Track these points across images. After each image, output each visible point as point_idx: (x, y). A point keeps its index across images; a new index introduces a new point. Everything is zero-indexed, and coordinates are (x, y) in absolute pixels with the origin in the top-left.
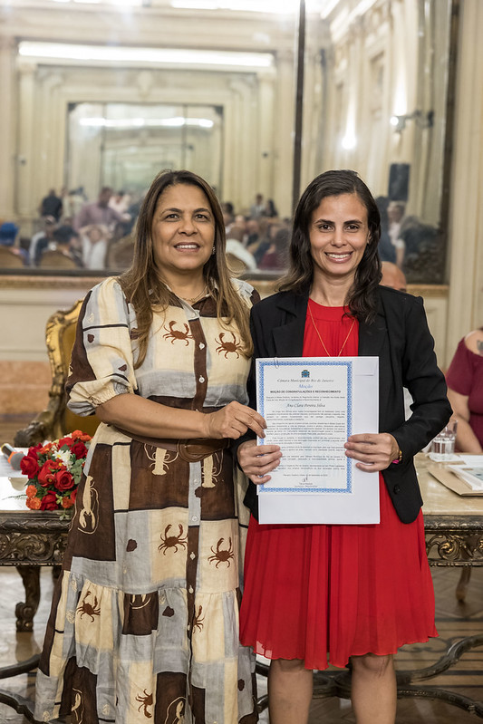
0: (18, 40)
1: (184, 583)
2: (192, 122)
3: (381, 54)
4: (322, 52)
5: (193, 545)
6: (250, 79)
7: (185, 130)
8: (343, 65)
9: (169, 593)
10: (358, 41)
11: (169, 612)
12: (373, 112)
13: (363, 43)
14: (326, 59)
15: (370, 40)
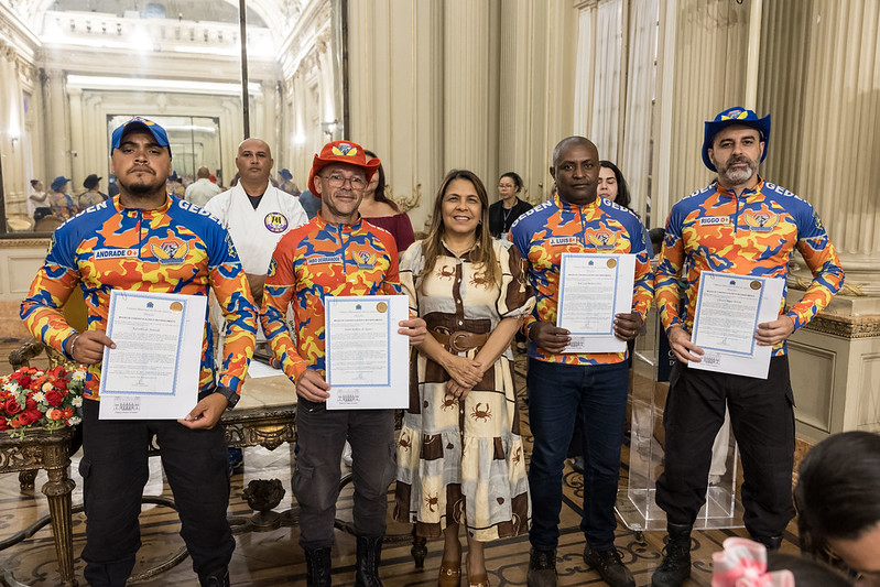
0: (66, 73)
1: (458, 428)
2: (195, 128)
3: (316, 86)
4: (279, 83)
5: (462, 406)
6: (235, 99)
7: (192, 133)
8: (291, 91)
9: (450, 435)
10: (301, 76)
11: (450, 446)
12: (314, 121)
13: (304, 78)
14: (281, 88)
15: (308, 75)
